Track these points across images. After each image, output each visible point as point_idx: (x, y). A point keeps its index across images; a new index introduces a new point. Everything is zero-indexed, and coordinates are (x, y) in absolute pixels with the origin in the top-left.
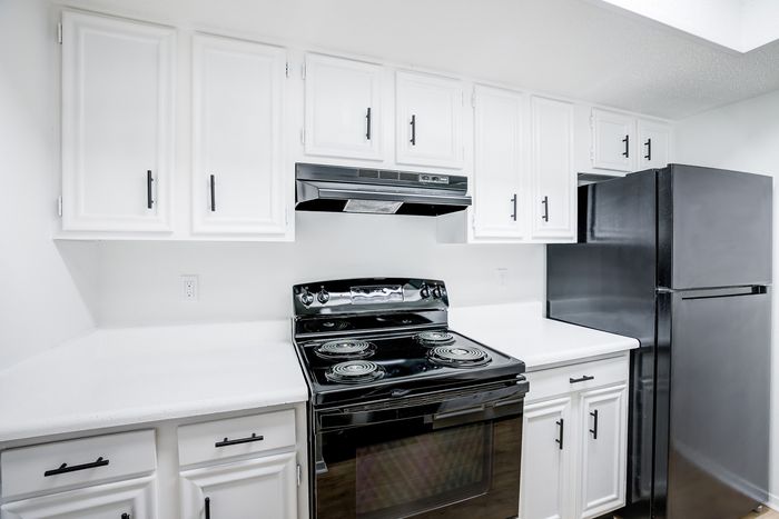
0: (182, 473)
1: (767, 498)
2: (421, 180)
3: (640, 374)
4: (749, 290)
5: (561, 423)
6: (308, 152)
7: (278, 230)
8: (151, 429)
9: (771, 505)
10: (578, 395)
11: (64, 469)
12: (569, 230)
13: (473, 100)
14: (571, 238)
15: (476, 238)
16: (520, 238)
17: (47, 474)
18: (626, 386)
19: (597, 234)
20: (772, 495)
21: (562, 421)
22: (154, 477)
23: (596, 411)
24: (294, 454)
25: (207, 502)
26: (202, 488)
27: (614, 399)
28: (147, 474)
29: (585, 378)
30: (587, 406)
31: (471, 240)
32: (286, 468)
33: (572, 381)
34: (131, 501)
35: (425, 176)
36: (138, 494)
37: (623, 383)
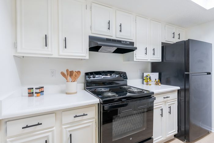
0: (63, 127)
1: (211, 129)
2: (122, 42)
3: (180, 96)
4: (206, 74)
5: (162, 110)
6: (92, 32)
7: (84, 55)
8: (54, 113)
9: (212, 131)
10: (165, 102)
11: (27, 127)
12: (159, 58)
13: (136, 20)
14: (160, 60)
15: (136, 59)
16: (147, 60)
17: (23, 128)
18: (177, 100)
19: (167, 59)
20: (212, 128)
21: (162, 109)
22: (54, 128)
23: (170, 107)
24: (95, 119)
25: (71, 135)
26: (69, 131)
27: (174, 103)
28: (52, 127)
29: (167, 97)
30: (168, 105)
31: (135, 60)
32: (92, 124)
33: (164, 98)
34: (47, 136)
35: (123, 41)
36: (50, 134)
37: (176, 99)
